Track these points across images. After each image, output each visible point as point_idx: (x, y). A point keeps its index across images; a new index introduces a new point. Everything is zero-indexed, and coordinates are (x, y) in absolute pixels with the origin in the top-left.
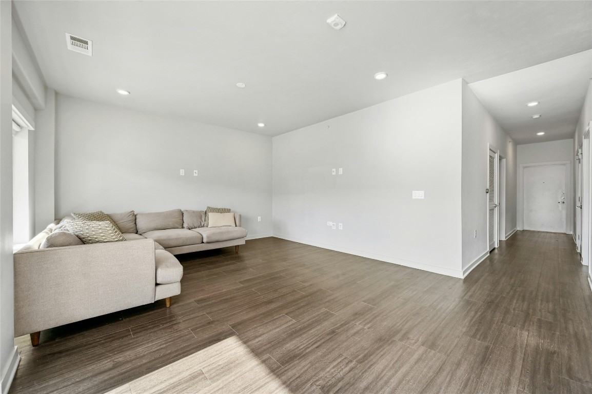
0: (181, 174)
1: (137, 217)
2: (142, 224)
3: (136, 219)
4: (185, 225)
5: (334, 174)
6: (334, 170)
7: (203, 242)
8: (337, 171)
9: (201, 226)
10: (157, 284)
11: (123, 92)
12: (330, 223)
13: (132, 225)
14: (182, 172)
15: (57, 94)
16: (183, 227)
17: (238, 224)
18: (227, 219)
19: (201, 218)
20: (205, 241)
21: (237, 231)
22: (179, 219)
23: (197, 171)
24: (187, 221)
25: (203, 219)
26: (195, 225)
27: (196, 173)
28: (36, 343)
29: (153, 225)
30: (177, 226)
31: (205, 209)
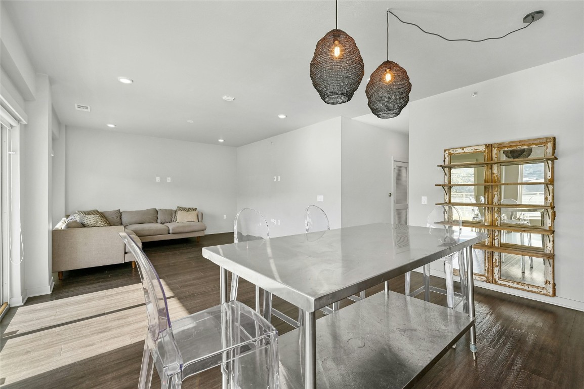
0: (157, 181)
1: (122, 214)
2: (125, 219)
3: (121, 216)
4: (159, 221)
5: (275, 180)
6: (275, 177)
7: (169, 233)
8: (277, 179)
9: (171, 222)
10: (126, 253)
11: (112, 126)
12: (273, 220)
13: (118, 219)
14: (158, 179)
15: (66, 126)
16: (157, 222)
17: (200, 221)
18: (192, 217)
19: (171, 215)
20: (170, 232)
21: (198, 226)
22: (154, 216)
23: (170, 178)
24: (160, 217)
25: (173, 216)
26: (167, 221)
27: (169, 180)
28: (61, 279)
29: (134, 220)
30: (152, 221)
31: (175, 208)
